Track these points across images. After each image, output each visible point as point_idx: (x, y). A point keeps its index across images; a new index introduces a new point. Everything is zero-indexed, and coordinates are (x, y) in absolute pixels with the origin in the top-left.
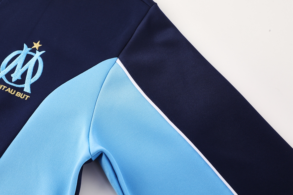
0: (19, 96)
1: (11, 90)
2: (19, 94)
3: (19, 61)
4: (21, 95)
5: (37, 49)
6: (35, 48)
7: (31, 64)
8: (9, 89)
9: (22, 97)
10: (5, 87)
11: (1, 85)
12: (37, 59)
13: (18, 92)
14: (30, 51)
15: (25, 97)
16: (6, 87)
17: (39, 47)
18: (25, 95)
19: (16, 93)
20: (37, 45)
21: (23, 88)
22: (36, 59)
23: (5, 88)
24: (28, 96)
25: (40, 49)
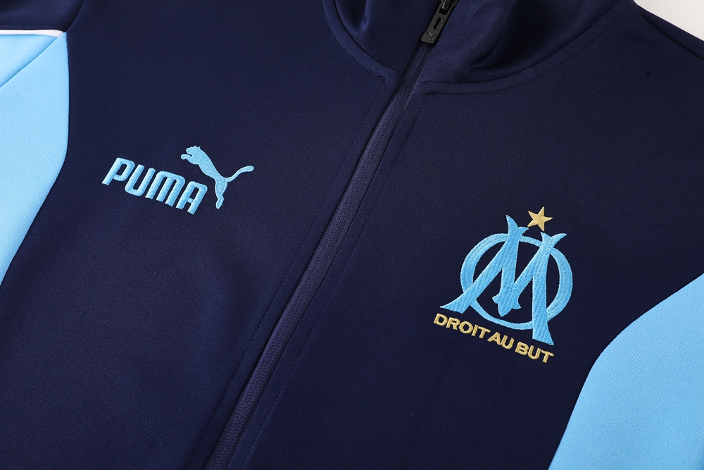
0: (524, 353)
1: (501, 338)
2: (523, 349)
3: (505, 262)
4: (528, 351)
5: (543, 228)
6: (536, 227)
7: (537, 268)
8: (497, 334)
9: (534, 354)
10: (484, 330)
11: (474, 326)
12: (551, 256)
13: (520, 344)
14: (525, 234)
15: (542, 355)
16: (489, 331)
17: (546, 224)
18: (539, 350)
19: (515, 345)
20: (539, 219)
21: (531, 331)
22: (548, 256)
23: (486, 333)
24: (547, 354)
25: (551, 229)
